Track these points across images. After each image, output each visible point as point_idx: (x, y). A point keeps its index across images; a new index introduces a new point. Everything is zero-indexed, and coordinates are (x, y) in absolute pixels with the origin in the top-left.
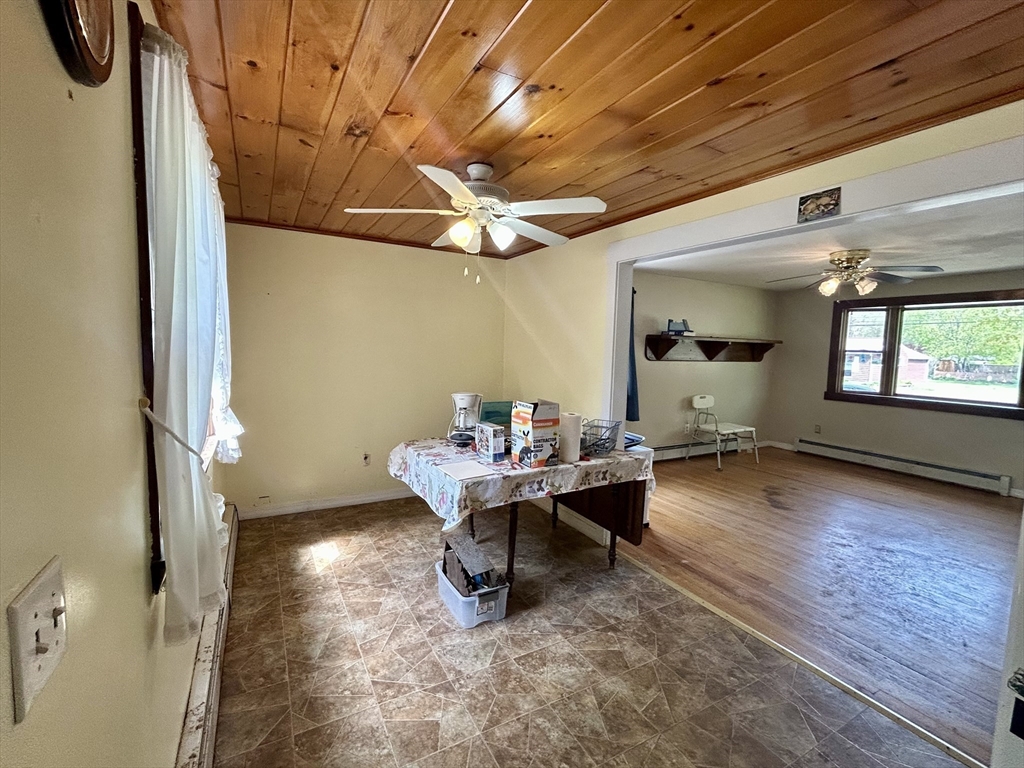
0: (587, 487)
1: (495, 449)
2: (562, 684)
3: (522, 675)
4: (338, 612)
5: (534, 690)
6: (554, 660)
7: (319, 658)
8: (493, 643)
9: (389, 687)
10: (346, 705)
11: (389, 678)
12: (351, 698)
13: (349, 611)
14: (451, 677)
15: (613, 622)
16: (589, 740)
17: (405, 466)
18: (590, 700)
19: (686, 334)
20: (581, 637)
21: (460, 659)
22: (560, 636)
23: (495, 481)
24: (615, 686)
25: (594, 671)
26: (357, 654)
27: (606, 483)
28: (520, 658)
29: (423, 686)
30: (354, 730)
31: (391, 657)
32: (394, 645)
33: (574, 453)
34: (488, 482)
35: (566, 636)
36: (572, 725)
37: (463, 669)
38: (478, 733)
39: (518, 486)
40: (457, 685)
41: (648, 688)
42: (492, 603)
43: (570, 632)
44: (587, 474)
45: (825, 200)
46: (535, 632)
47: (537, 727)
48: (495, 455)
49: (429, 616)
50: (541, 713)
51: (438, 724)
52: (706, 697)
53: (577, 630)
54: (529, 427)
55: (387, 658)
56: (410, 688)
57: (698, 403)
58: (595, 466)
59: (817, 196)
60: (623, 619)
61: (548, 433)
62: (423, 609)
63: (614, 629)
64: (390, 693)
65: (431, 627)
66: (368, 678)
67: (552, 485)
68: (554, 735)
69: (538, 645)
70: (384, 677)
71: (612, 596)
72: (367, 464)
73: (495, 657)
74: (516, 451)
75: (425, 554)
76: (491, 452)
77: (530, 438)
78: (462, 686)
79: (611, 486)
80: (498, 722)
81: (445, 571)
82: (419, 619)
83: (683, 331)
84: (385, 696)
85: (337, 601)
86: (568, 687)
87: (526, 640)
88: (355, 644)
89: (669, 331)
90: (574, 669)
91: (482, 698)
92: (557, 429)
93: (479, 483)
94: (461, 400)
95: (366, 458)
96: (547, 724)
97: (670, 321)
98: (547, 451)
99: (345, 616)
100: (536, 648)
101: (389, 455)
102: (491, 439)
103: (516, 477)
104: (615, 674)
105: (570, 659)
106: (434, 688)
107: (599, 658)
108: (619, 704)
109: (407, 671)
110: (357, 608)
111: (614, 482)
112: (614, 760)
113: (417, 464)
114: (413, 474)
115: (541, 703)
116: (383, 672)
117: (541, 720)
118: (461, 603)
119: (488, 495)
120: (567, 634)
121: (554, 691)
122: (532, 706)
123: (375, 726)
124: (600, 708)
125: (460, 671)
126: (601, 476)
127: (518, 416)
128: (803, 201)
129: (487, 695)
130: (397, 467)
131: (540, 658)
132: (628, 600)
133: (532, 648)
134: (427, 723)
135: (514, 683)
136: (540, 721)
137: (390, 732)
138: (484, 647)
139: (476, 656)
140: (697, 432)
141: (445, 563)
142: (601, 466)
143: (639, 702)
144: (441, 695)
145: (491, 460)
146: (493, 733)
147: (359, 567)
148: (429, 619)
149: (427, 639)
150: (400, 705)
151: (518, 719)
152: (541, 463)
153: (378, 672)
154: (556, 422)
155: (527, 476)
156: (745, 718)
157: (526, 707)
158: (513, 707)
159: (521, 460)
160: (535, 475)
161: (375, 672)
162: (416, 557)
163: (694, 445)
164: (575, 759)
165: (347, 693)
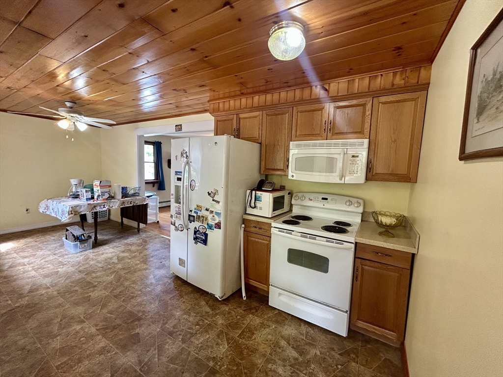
0: (124, 206)
1: (86, 196)
3: (93, 258)
4: (15, 258)
5: (97, 259)
6: (106, 253)
8: (85, 254)
13: (21, 258)
14: (66, 263)
17: (47, 207)
18: (115, 258)
20: (119, 248)
22: (111, 249)
23: (84, 206)
24: (125, 254)
25: (119, 253)
26: (25, 265)
27: (132, 205)
28: (94, 255)
29: (54, 266)
32: (42, 261)
33: (119, 195)
34: (81, 206)
35: (113, 249)
38: (73, 270)
39: (95, 207)
40: (68, 264)
42: (86, 244)
43: (115, 248)
44: (123, 203)
45: (179, 127)
48: (87, 199)
51: (58, 271)
54: (99, 188)
55: (39, 264)
56: (48, 267)
58: (127, 200)
59: (178, 125)
60: (135, 243)
61: (107, 190)
63: (131, 245)
64: (40, 269)
65: (59, 255)
66: (30, 269)
67: (109, 206)
68: (100, 265)
69: (102, 252)
70: (38, 267)
71: (135, 239)
72: (28, 213)
74: (96, 197)
76: (85, 198)
77: (99, 192)
79: (133, 206)
81: (66, 239)
82: (55, 254)
84: (38, 270)
86: (109, 257)
87: (98, 251)
88: (24, 263)
90: (113, 254)
91: (77, 264)
92: (110, 188)
93: (77, 206)
94: (74, 182)
95: (27, 210)
98: (107, 196)
99: (19, 259)
101: (39, 205)
102: (85, 193)
103: (93, 204)
105: (112, 252)
106: (59, 265)
107: (122, 251)
108: (123, 257)
109: (48, 264)
110: (25, 256)
111: (135, 204)
112: (117, 265)
113: (53, 205)
114: (51, 209)
117: (97, 264)
118: (72, 245)
119: (81, 210)
121: (103, 258)
122: (94, 262)
125: (70, 261)
126: (129, 203)
127: (95, 185)
128: (176, 126)
129: (79, 263)
130: (43, 209)
132: (139, 239)
133: (100, 253)
134: (54, 272)
135: (90, 260)
137: (40, 275)
138: (81, 255)
139: (77, 257)
141: (66, 236)
142: (129, 200)
143: (130, 256)
144: (61, 266)
145: (85, 200)
146: (79, 268)
147: (25, 247)
149: (57, 258)
150: (45, 270)
152: (104, 200)
153: (35, 267)
154: (110, 186)
155: (98, 203)
158: (88, 263)
159: (97, 199)
160: (102, 203)
161: (33, 267)
164: (105, 267)
165: (21, 272)
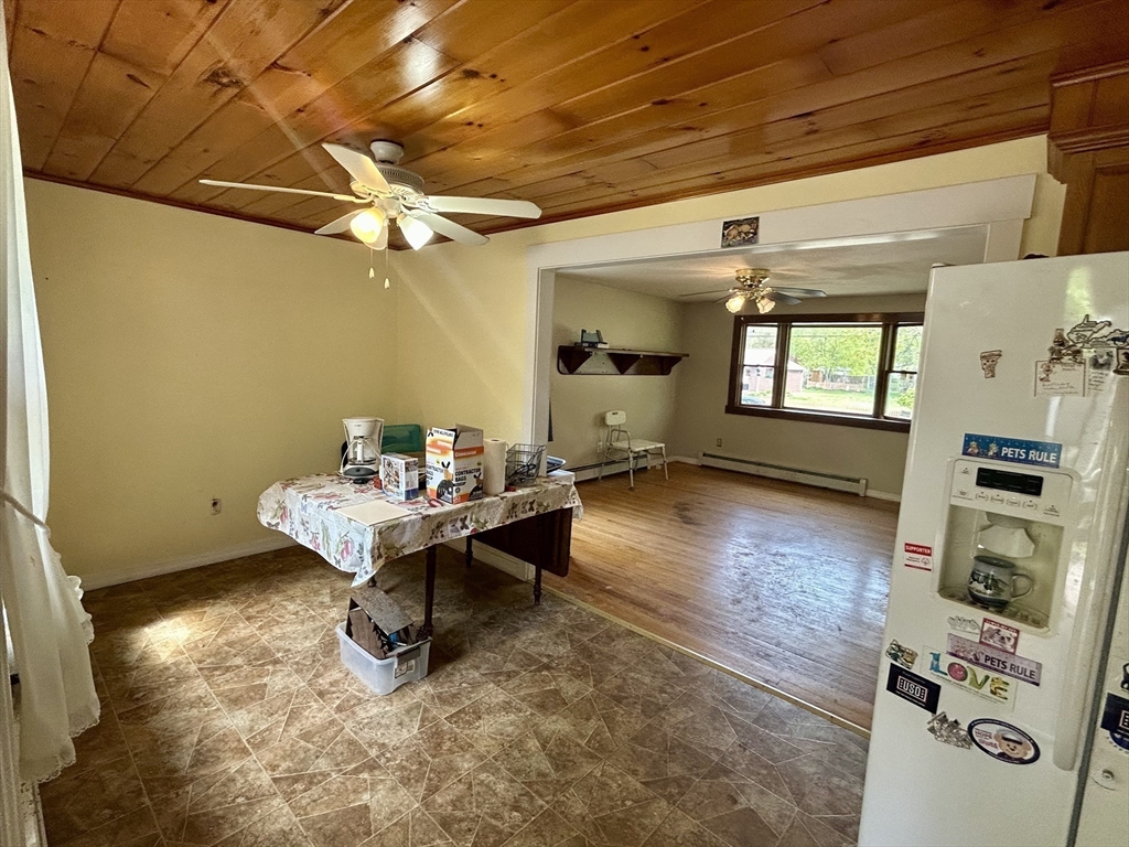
0: (514, 519)
1: (407, 484)
2: (502, 734)
3: (456, 734)
4: (206, 705)
5: (473, 747)
6: (489, 711)
7: (191, 766)
8: (418, 706)
9: (296, 780)
10: (242, 814)
11: (296, 771)
12: (249, 804)
13: (222, 702)
14: (373, 753)
15: (545, 660)
16: (537, 783)
17: (283, 511)
18: (533, 744)
19: (600, 346)
20: (516, 681)
21: (382, 731)
22: (492, 685)
23: (413, 523)
24: (557, 725)
25: (532, 714)
26: (245, 752)
27: (533, 513)
28: (452, 716)
29: (341, 770)
30: (259, 840)
31: (292, 745)
32: (294, 731)
33: (498, 483)
34: (405, 524)
35: (498, 683)
36: (517, 772)
37: (386, 741)
38: (417, 805)
39: (440, 525)
40: (383, 760)
41: (588, 719)
42: (413, 662)
43: (502, 678)
44: (514, 506)
45: (746, 228)
46: (464, 685)
47: (481, 783)
48: (408, 492)
49: (333, 689)
50: (483, 768)
51: (367, 807)
52: (642, 717)
53: (509, 675)
54: (450, 457)
55: (288, 747)
56: (324, 776)
57: (611, 420)
58: (522, 497)
59: (739, 223)
60: (555, 655)
61: (471, 463)
62: (324, 682)
63: (547, 667)
64: (299, 786)
65: (338, 702)
66: (266, 778)
67: (477, 521)
68: (500, 787)
69: (469, 699)
70: (288, 770)
71: (541, 634)
72: (218, 512)
73: (423, 720)
74: (433, 485)
75: (313, 617)
76: (403, 488)
77: (451, 470)
78: (388, 760)
79: (539, 517)
80: (437, 789)
81: (349, 633)
82: (321, 694)
83: (597, 343)
84: (294, 792)
85: (201, 692)
86: (508, 736)
87: (454, 696)
88: (239, 741)
89: (583, 342)
90: (512, 716)
91: (414, 767)
92: (480, 458)
93: (394, 527)
94: (356, 427)
95: (215, 504)
96: (492, 778)
97: (583, 331)
98: (471, 484)
99: (218, 709)
100: (468, 703)
101: (257, 500)
102: (402, 474)
103: (437, 516)
104: (554, 713)
105: (507, 707)
106: (356, 768)
107: (535, 700)
108: (562, 742)
109: (317, 757)
110: (233, 696)
111: (541, 511)
112: (564, 796)
113: (304, 508)
114: (297, 522)
115: (481, 758)
116: (284, 765)
117: (485, 775)
118: (375, 668)
119: (405, 540)
120: (499, 681)
121: (494, 742)
122: (472, 764)
123: (287, 829)
124: (544, 750)
125: (383, 744)
126: (528, 507)
127: (434, 444)
128: (727, 225)
129: (420, 763)
130: (270, 514)
131: (474, 712)
132: (557, 635)
133: (463, 703)
134: (354, 809)
135: (448, 743)
136: (483, 776)
137: (308, 829)
138: (408, 711)
139: (400, 724)
140: (611, 450)
141: (349, 624)
142: (528, 496)
143: (582, 736)
144: (365, 775)
145: (403, 498)
146: (434, 801)
147: (226, 644)
148: (334, 693)
149: (336, 716)
150: (316, 797)
151: (460, 780)
152: (464, 498)
153: (278, 766)
154: (480, 450)
155: (449, 514)
156: (678, 729)
157: (466, 766)
158: (452, 769)
159: (439, 495)
160: (458, 511)
161: (274, 768)
162: (303, 622)
163: (607, 464)
164: (525, 805)
165: (240, 800)
